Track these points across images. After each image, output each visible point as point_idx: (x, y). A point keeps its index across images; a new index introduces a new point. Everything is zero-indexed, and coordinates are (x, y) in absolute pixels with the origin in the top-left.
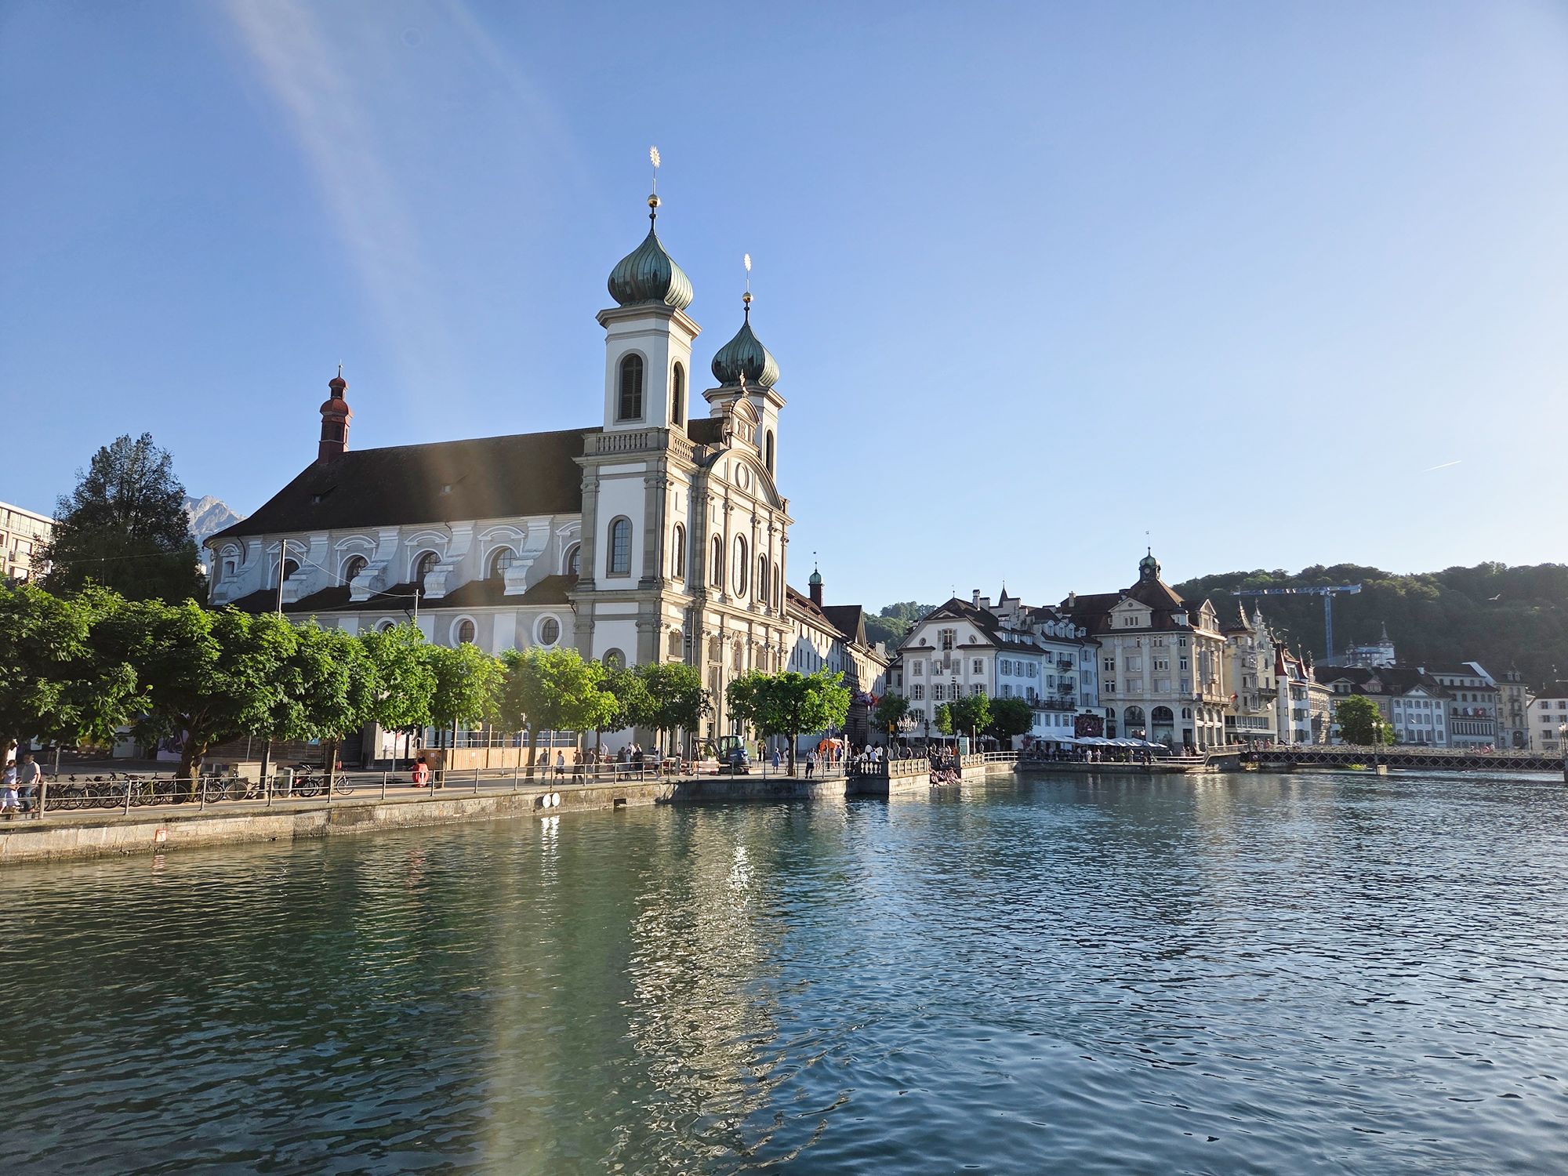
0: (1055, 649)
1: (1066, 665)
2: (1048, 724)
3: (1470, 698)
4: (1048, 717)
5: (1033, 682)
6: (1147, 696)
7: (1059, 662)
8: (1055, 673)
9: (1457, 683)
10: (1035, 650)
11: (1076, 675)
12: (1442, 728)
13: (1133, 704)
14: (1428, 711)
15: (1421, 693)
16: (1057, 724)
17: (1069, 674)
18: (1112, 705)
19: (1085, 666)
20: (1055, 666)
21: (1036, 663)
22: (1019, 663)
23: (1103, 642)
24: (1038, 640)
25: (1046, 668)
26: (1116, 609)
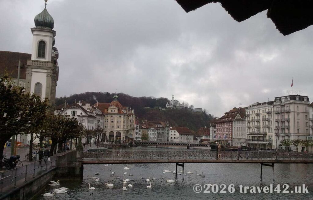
3: (160, 130)
5: (93, 125)
6: (116, 129)
7: (98, 120)
8: (97, 123)
10: (94, 117)
11: (100, 123)
12: (156, 136)
13: (112, 131)
14: (154, 133)
15: (153, 129)
19: (102, 121)
20: (96, 121)
21: (94, 120)
22: (91, 120)
23: (106, 115)
24: (94, 115)
25: (96, 122)
26: (110, 108)
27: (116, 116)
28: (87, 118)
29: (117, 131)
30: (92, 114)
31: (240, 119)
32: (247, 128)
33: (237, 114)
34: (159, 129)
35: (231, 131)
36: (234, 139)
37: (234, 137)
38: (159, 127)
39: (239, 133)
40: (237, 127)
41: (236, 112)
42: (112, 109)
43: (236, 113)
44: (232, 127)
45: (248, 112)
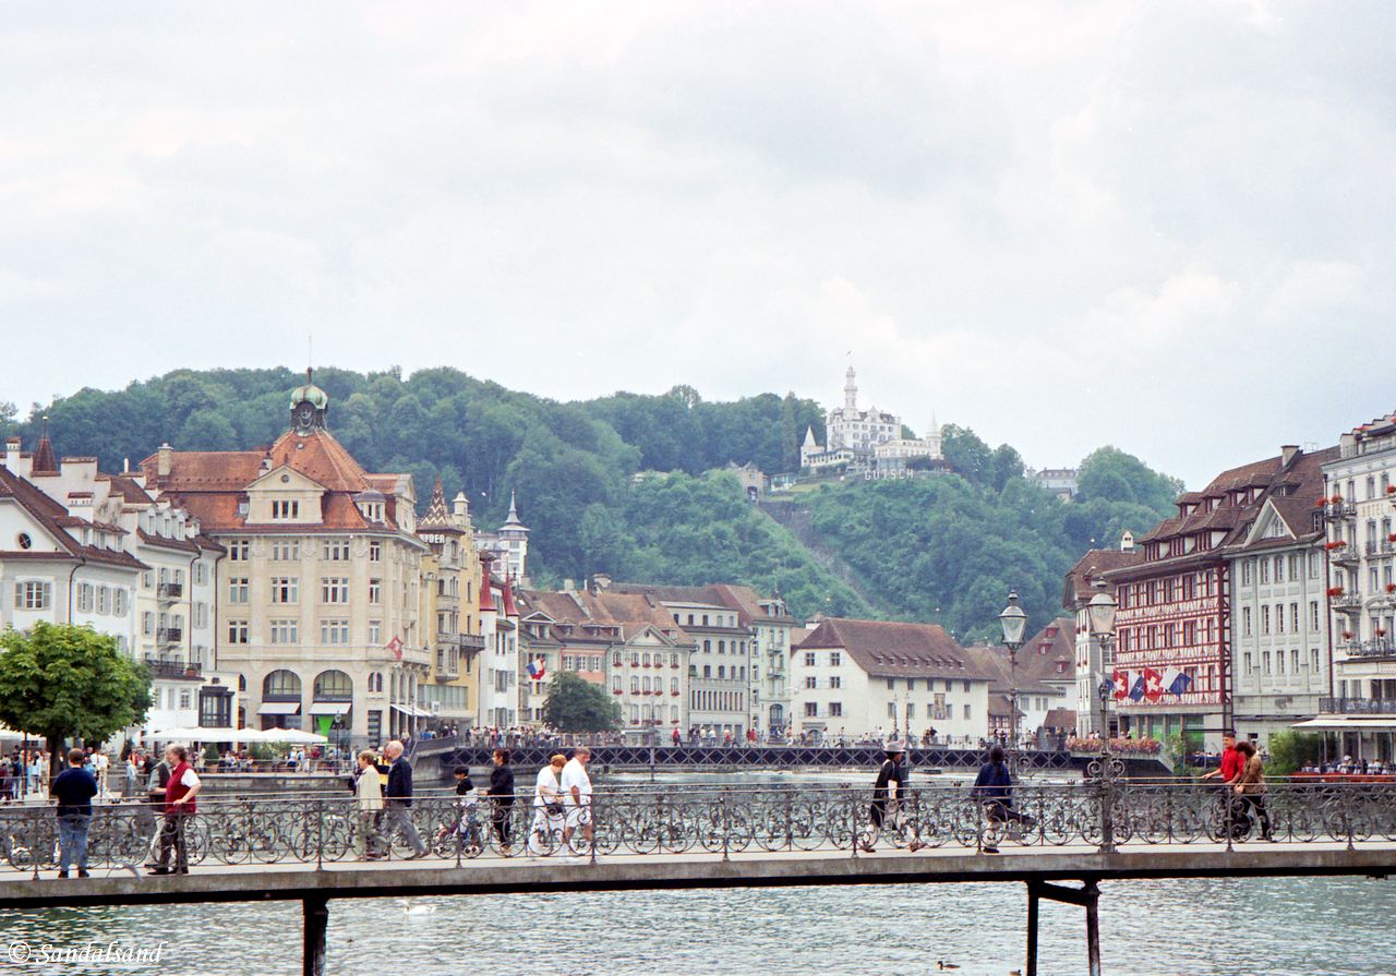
1: (170, 593)
3: (714, 647)
5: (124, 625)
6: (308, 654)
7: (162, 587)
8: (153, 607)
9: (698, 620)
11: (186, 612)
13: (281, 666)
15: (651, 641)
16: (181, 705)
17: (174, 610)
18: (241, 669)
19: (198, 593)
20: (153, 593)
21: (127, 587)
22: (102, 589)
23: (229, 547)
24: (131, 544)
25: (142, 598)
26: (259, 487)
27: (310, 548)
28: (66, 570)
29: (323, 668)
30: (111, 542)
31: (1286, 541)
32: (1334, 615)
33: (1260, 502)
34: (700, 641)
35: (1222, 643)
36: (1241, 699)
37: (1241, 690)
38: (705, 629)
39: (1281, 653)
40: (1266, 608)
41: (1253, 487)
42: (280, 498)
43: (1257, 492)
44: (1225, 611)
45: (1343, 484)
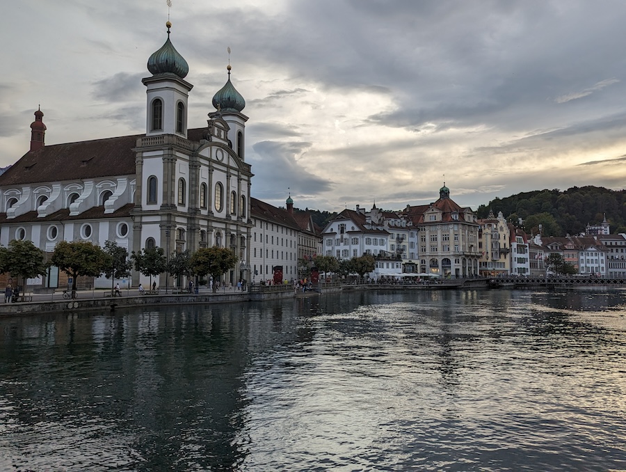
0: (395, 233)
1: (400, 240)
2: (388, 267)
4: (388, 265)
5: (384, 248)
6: (440, 254)
7: (398, 238)
8: (395, 243)
9: (614, 244)
10: (385, 233)
11: (407, 244)
12: (604, 265)
13: (434, 257)
14: (597, 258)
15: (593, 249)
16: (393, 267)
17: (402, 244)
18: (424, 258)
19: (412, 240)
20: (394, 240)
21: (385, 239)
22: (375, 239)
23: (421, 228)
25: (390, 241)
26: (426, 213)
27: (439, 227)
29: (444, 258)
30: (378, 228)
34: (610, 249)
38: (616, 246)
42: (432, 215)
